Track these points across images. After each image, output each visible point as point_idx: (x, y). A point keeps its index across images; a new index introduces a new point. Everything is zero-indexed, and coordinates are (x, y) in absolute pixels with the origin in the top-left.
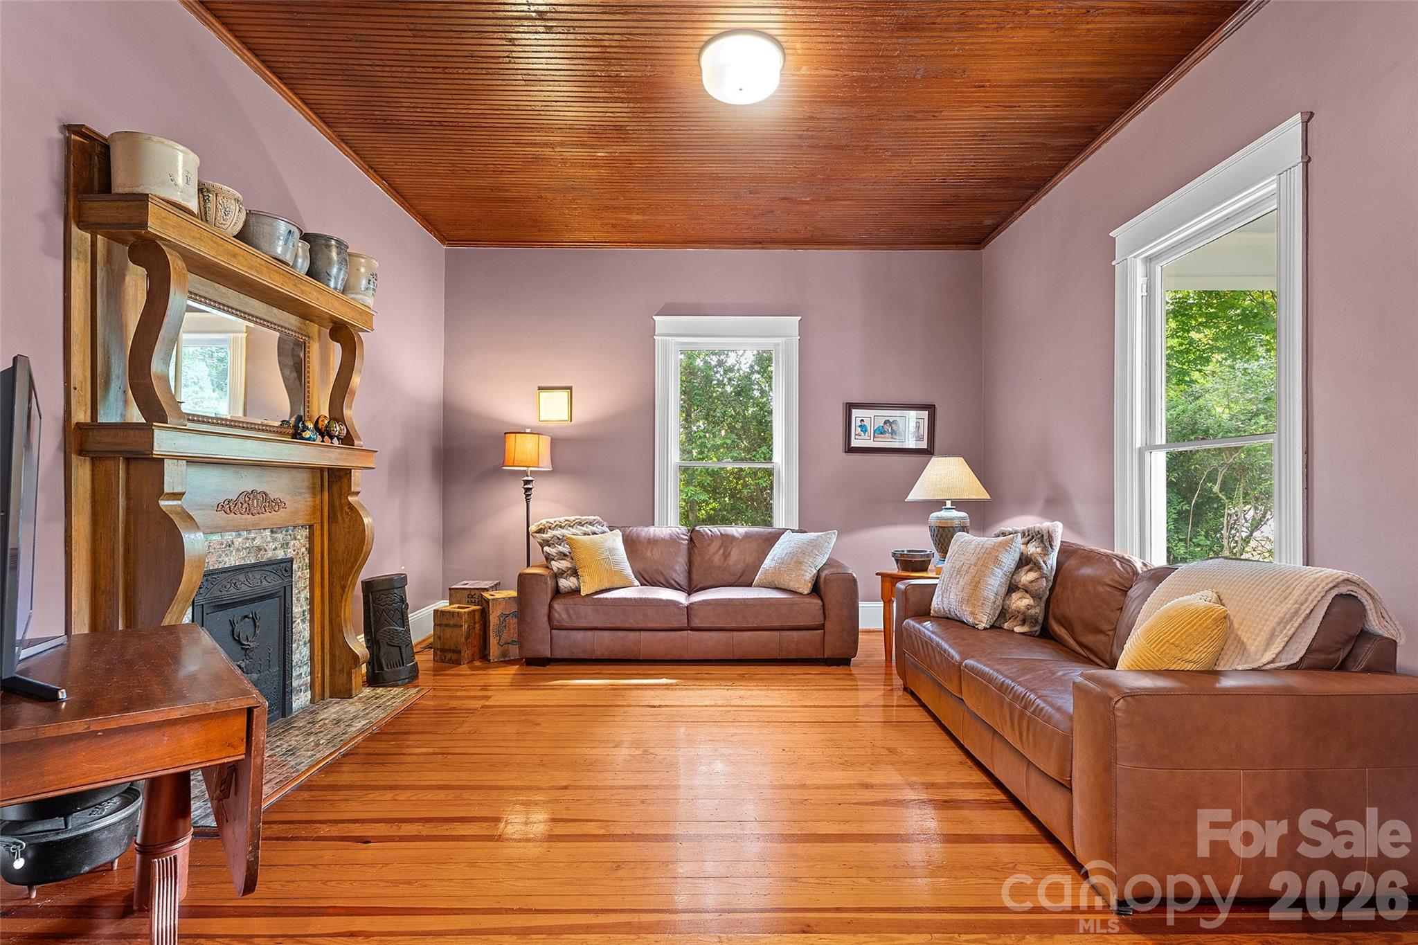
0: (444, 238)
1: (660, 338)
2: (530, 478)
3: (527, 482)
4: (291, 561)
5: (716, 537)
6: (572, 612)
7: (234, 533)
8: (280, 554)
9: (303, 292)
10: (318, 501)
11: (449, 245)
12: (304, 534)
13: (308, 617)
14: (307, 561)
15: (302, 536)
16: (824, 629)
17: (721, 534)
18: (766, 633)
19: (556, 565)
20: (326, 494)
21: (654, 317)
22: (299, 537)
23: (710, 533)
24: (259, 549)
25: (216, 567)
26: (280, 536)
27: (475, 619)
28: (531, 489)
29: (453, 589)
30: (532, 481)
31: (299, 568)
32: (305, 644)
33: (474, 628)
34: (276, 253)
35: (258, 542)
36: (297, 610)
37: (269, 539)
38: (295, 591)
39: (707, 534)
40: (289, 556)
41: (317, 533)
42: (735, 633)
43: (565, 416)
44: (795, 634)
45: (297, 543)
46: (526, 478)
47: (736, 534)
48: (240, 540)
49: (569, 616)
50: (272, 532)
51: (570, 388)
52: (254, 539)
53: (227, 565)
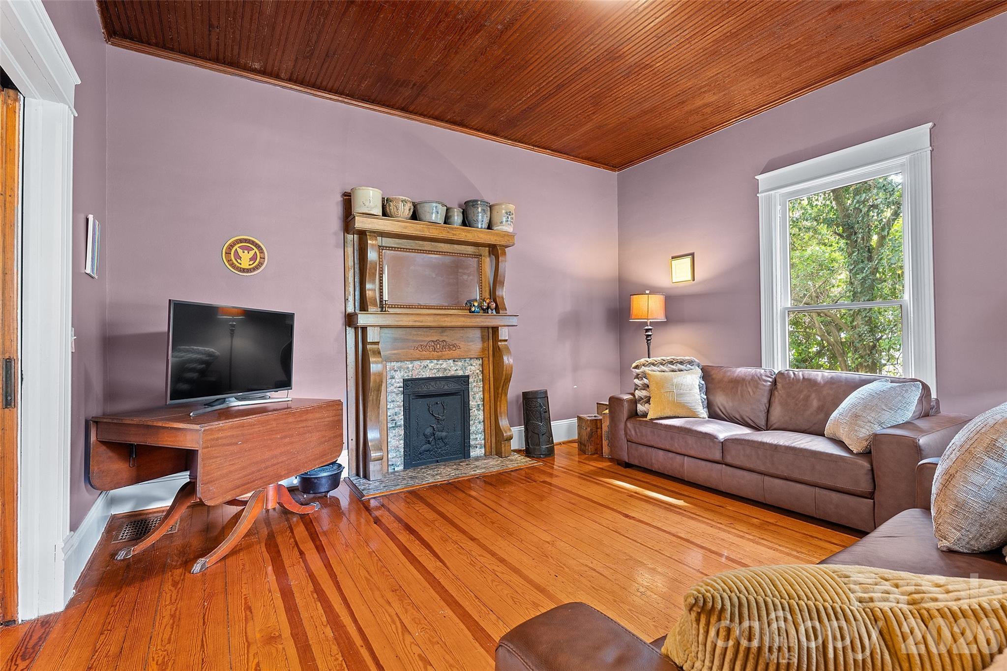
0: (614, 167)
1: (763, 194)
2: (650, 327)
3: (647, 330)
4: (468, 377)
5: (798, 380)
6: (637, 430)
7: (428, 361)
8: (460, 373)
9: (454, 235)
10: (486, 345)
11: (619, 170)
12: (478, 363)
13: (482, 408)
14: (481, 377)
15: (476, 364)
16: (873, 499)
17: (803, 378)
18: (799, 486)
19: (638, 393)
20: (491, 341)
21: (756, 177)
22: (474, 364)
23: (792, 376)
24: (445, 369)
25: (417, 377)
26: (460, 364)
27: (597, 426)
28: (650, 335)
29: (600, 404)
30: (651, 329)
31: (474, 381)
32: (480, 422)
33: (597, 431)
34: (432, 220)
35: (444, 366)
36: (472, 403)
37: (452, 364)
38: (471, 393)
39: (789, 377)
40: (466, 374)
41: (486, 362)
42: (766, 478)
43: (689, 277)
44: (835, 496)
45: (473, 368)
46: (646, 328)
47: (819, 379)
48: (432, 364)
49: (636, 433)
50: (454, 361)
51: (693, 255)
52: (441, 364)
53: (424, 376)
